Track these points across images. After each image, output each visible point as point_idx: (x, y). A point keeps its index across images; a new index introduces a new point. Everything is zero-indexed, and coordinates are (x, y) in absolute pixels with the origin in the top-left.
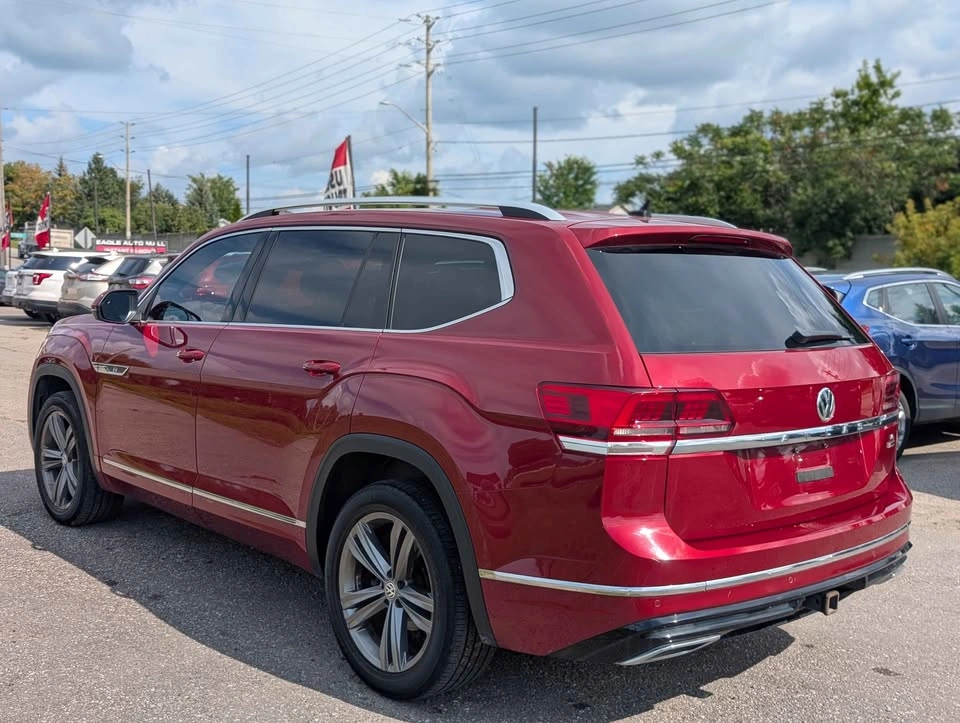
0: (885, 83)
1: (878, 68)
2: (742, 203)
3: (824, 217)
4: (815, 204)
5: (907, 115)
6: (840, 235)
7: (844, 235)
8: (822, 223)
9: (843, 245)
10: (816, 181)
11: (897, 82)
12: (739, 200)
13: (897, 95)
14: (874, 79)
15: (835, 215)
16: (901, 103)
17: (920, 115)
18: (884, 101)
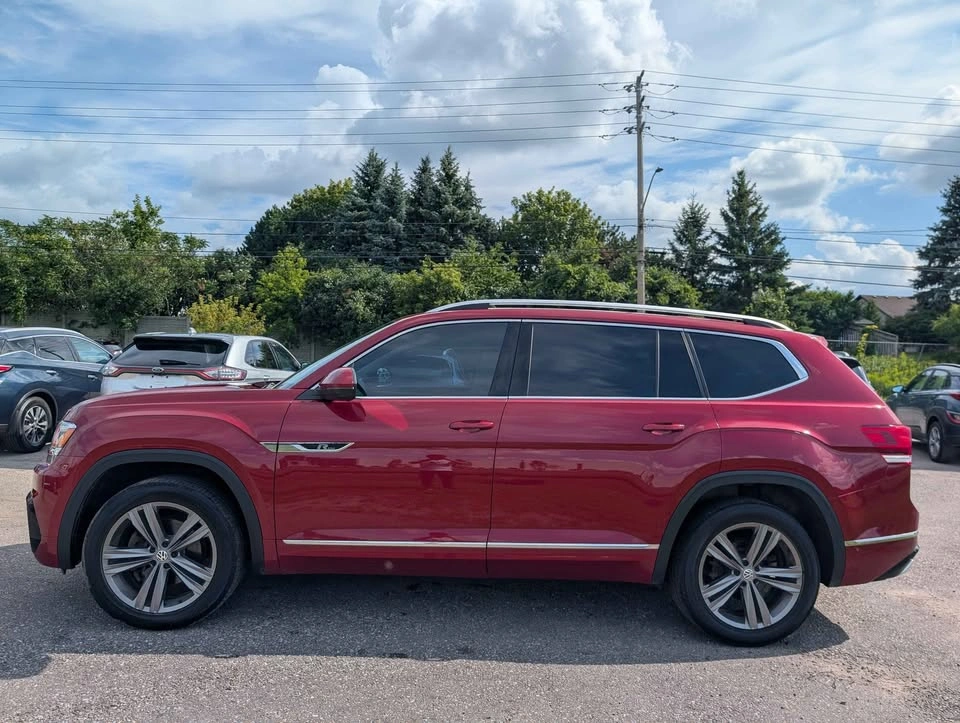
0: (153, 213)
1: (148, 202)
2: (47, 285)
3: (119, 302)
4: (112, 291)
5: (167, 237)
6: (130, 315)
7: (133, 315)
8: (117, 305)
9: (132, 321)
10: (110, 274)
11: (160, 213)
12: (45, 283)
13: (160, 222)
14: (144, 208)
15: (128, 300)
16: (164, 228)
17: (176, 238)
18: (152, 225)
